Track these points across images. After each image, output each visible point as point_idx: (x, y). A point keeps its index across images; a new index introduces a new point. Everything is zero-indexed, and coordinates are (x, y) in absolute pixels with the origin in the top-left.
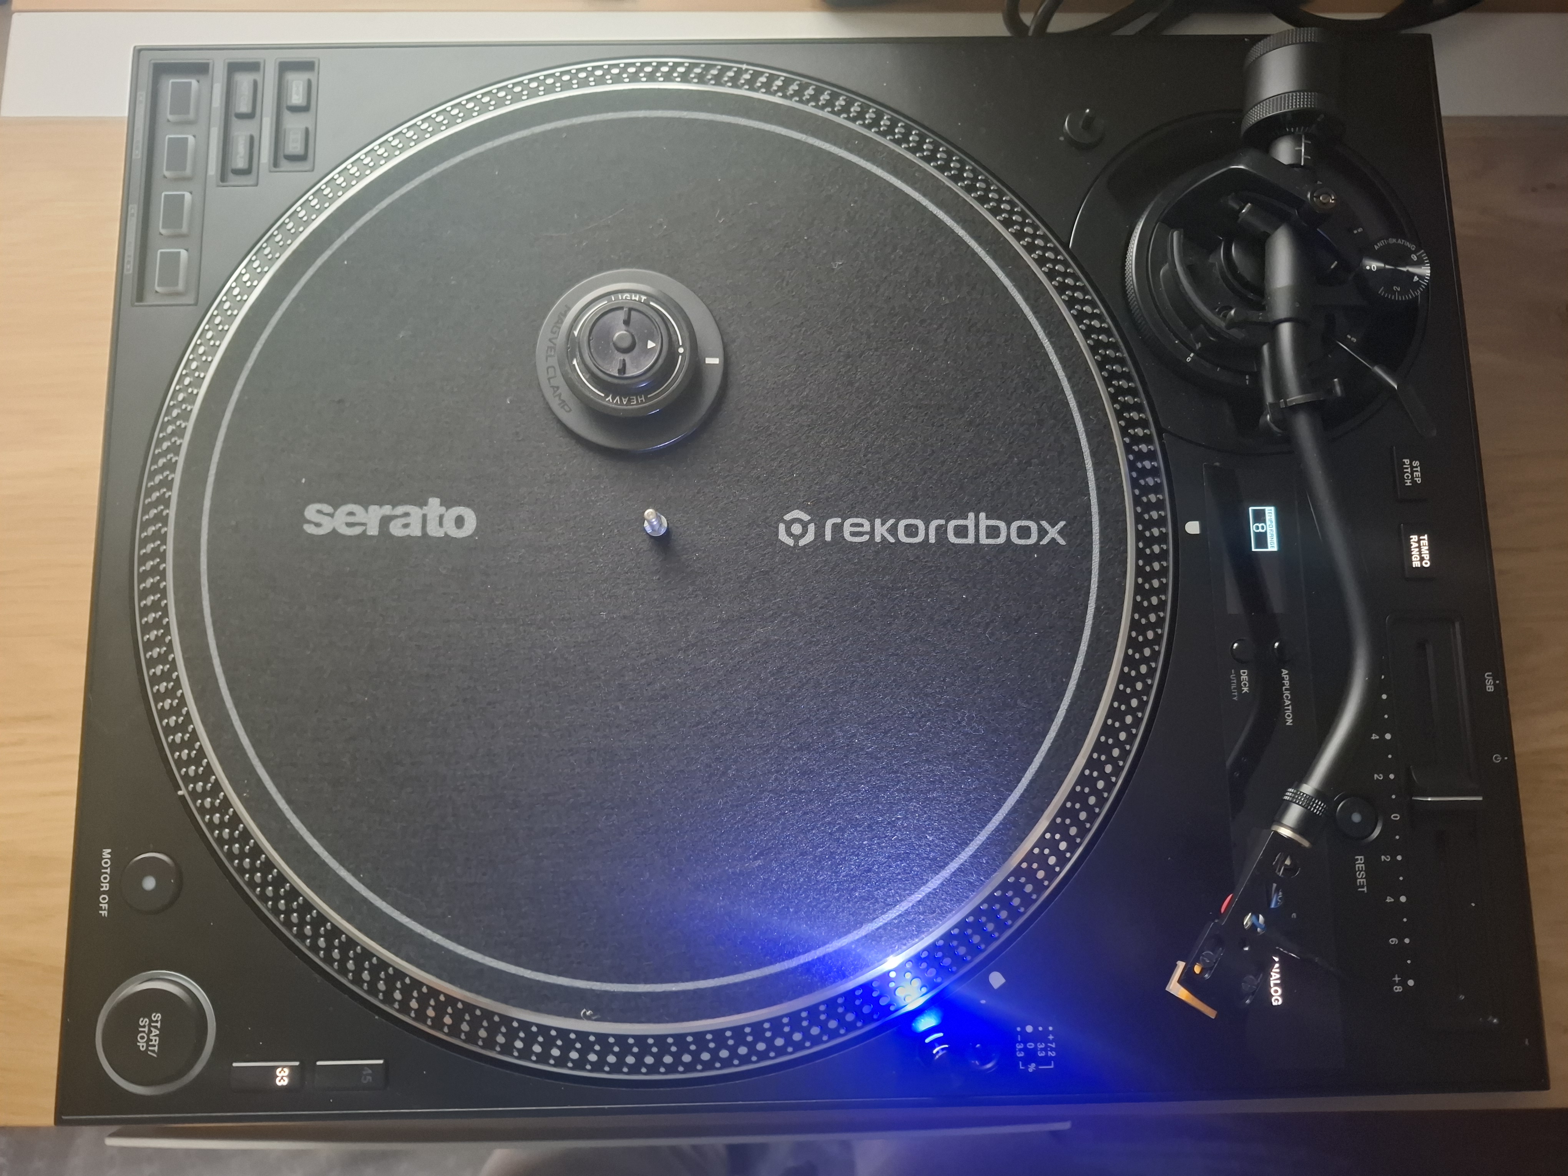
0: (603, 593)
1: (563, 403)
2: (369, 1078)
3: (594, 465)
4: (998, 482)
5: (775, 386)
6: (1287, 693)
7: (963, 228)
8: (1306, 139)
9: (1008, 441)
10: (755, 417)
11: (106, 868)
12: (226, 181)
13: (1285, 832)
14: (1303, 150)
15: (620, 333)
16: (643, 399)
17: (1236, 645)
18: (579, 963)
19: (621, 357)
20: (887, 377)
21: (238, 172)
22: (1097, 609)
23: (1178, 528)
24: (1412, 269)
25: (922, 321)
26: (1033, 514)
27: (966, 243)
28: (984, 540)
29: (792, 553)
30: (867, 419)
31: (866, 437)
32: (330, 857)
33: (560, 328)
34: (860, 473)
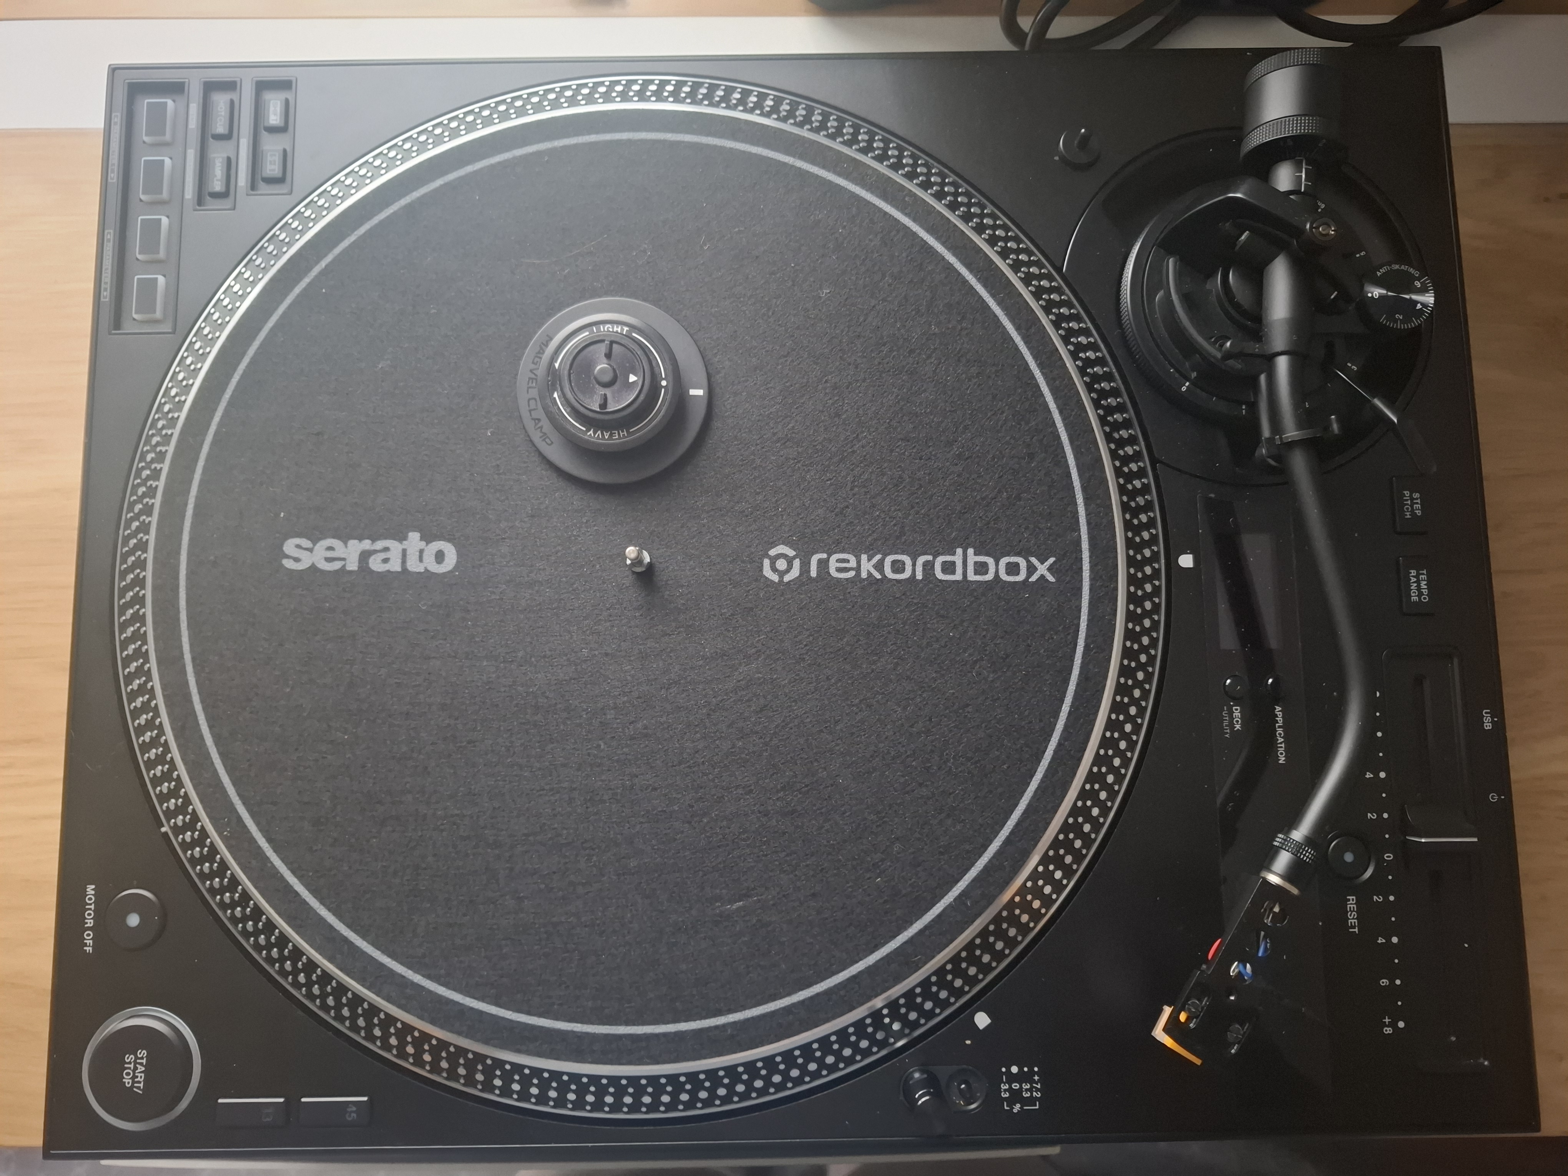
0: (585, 629)
1: (544, 437)
2: (354, 1115)
3: (576, 498)
4: (987, 517)
5: (761, 418)
6: (1280, 731)
7: (955, 255)
8: (1306, 164)
9: (997, 476)
10: (740, 450)
11: (91, 904)
12: (204, 206)
13: (1274, 879)
14: (1304, 176)
15: (601, 366)
16: (625, 433)
17: (1228, 681)
18: (561, 1005)
19: (602, 391)
20: (874, 409)
21: (215, 195)
22: (1087, 647)
23: (1172, 562)
24: (1415, 297)
25: (911, 351)
26: (1021, 550)
27: (956, 270)
28: (972, 577)
29: (777, 590)
30: (854, 452)
31: (852, 470)
32: (310, 896)
33: (541, 358)
34: (847, 507)
